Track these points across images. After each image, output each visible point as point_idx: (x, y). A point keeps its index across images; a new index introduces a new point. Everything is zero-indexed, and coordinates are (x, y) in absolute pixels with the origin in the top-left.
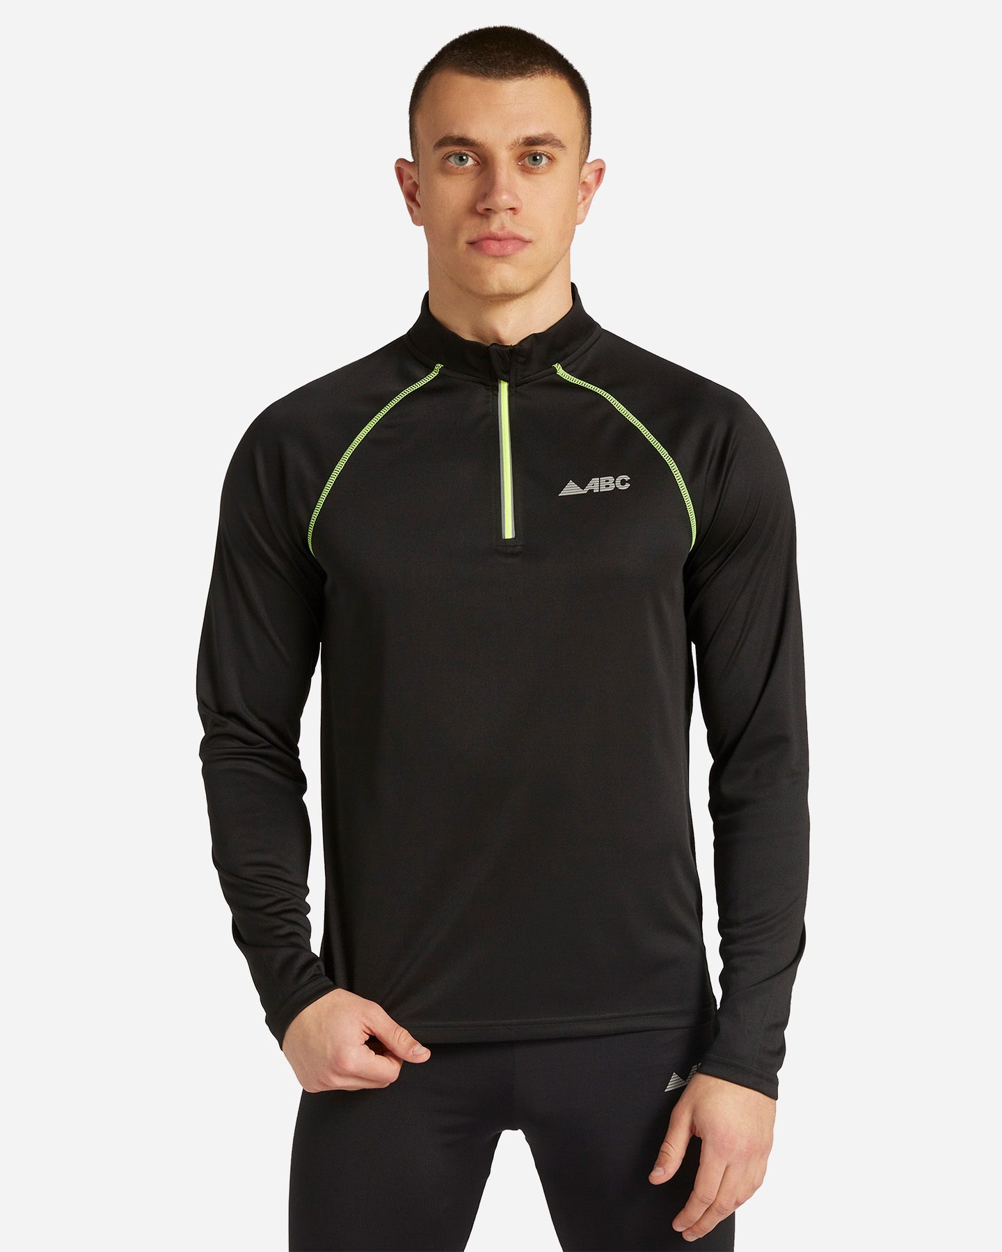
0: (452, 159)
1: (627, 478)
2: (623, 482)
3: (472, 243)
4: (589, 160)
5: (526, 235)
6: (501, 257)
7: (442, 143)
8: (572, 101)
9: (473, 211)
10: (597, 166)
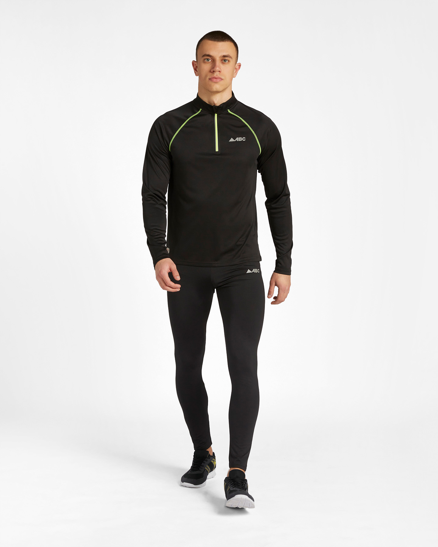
0: (206, 60)
1: (245, 138)
2: (244, 139)
3: (210, 79)
4: (237, 63)
5: (223, 78)
6: (216, 82)
7: (204, 56)
8: (234, 48)
9: (210, 71)
10: (239, 64)
